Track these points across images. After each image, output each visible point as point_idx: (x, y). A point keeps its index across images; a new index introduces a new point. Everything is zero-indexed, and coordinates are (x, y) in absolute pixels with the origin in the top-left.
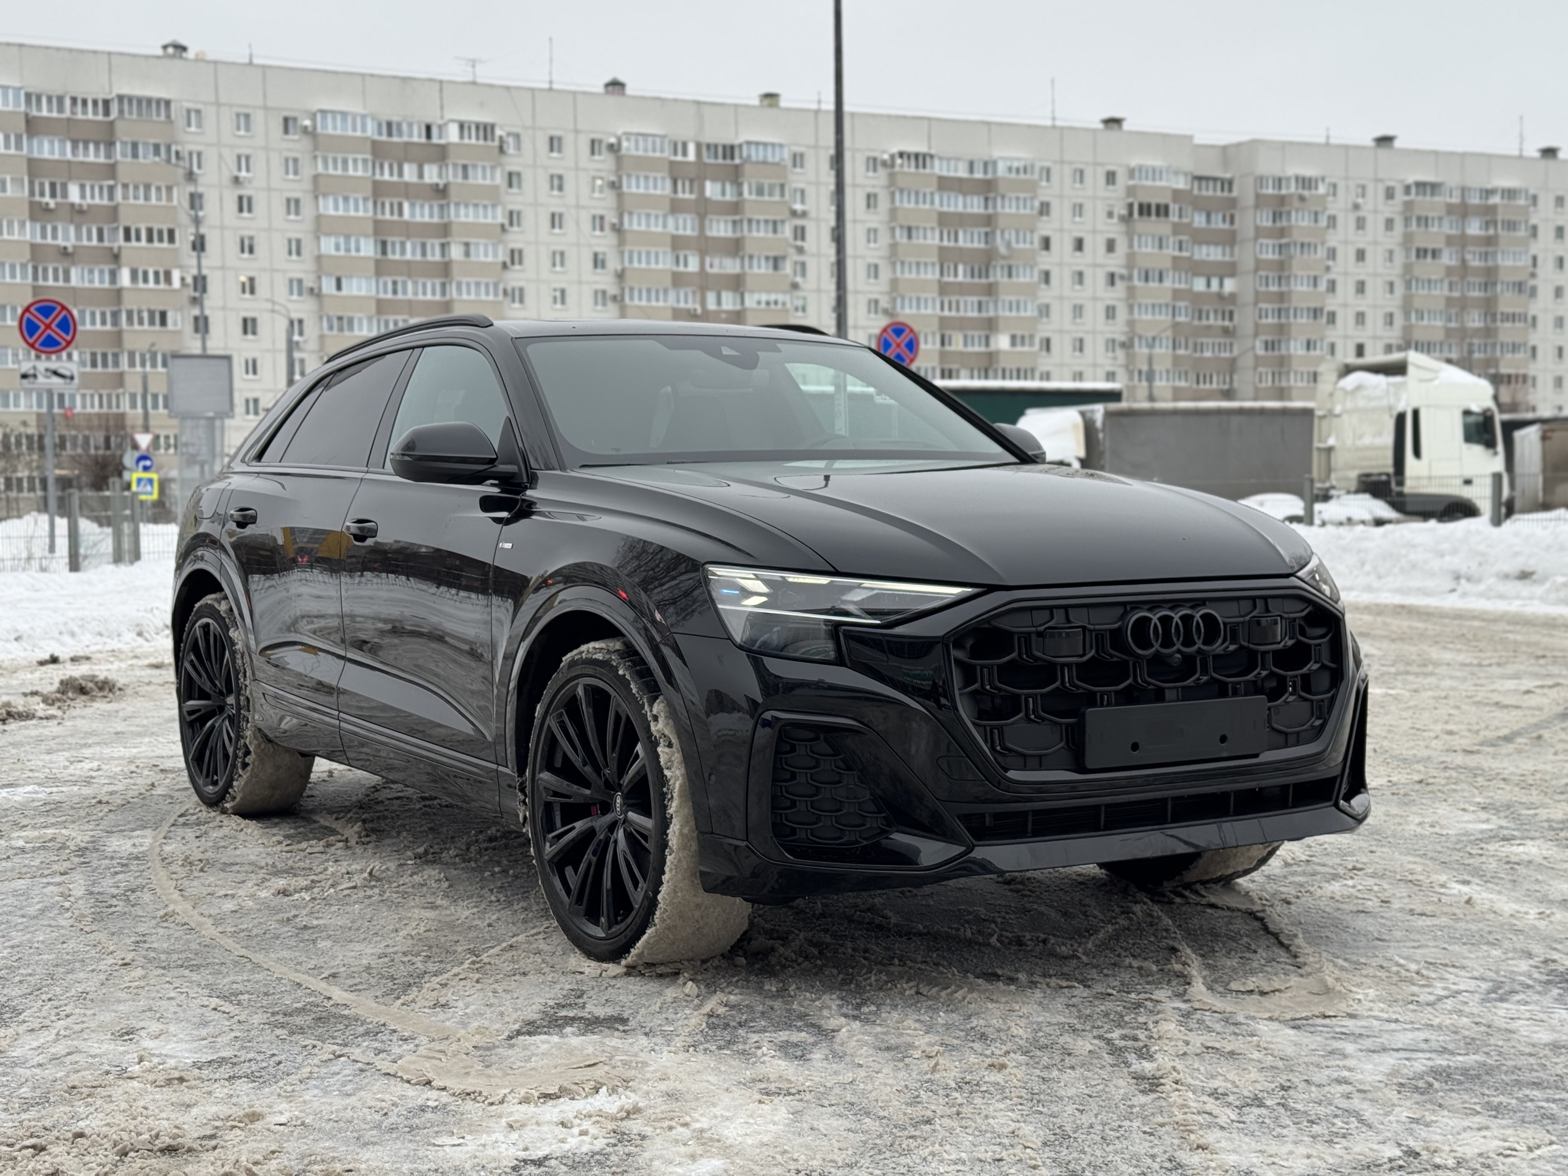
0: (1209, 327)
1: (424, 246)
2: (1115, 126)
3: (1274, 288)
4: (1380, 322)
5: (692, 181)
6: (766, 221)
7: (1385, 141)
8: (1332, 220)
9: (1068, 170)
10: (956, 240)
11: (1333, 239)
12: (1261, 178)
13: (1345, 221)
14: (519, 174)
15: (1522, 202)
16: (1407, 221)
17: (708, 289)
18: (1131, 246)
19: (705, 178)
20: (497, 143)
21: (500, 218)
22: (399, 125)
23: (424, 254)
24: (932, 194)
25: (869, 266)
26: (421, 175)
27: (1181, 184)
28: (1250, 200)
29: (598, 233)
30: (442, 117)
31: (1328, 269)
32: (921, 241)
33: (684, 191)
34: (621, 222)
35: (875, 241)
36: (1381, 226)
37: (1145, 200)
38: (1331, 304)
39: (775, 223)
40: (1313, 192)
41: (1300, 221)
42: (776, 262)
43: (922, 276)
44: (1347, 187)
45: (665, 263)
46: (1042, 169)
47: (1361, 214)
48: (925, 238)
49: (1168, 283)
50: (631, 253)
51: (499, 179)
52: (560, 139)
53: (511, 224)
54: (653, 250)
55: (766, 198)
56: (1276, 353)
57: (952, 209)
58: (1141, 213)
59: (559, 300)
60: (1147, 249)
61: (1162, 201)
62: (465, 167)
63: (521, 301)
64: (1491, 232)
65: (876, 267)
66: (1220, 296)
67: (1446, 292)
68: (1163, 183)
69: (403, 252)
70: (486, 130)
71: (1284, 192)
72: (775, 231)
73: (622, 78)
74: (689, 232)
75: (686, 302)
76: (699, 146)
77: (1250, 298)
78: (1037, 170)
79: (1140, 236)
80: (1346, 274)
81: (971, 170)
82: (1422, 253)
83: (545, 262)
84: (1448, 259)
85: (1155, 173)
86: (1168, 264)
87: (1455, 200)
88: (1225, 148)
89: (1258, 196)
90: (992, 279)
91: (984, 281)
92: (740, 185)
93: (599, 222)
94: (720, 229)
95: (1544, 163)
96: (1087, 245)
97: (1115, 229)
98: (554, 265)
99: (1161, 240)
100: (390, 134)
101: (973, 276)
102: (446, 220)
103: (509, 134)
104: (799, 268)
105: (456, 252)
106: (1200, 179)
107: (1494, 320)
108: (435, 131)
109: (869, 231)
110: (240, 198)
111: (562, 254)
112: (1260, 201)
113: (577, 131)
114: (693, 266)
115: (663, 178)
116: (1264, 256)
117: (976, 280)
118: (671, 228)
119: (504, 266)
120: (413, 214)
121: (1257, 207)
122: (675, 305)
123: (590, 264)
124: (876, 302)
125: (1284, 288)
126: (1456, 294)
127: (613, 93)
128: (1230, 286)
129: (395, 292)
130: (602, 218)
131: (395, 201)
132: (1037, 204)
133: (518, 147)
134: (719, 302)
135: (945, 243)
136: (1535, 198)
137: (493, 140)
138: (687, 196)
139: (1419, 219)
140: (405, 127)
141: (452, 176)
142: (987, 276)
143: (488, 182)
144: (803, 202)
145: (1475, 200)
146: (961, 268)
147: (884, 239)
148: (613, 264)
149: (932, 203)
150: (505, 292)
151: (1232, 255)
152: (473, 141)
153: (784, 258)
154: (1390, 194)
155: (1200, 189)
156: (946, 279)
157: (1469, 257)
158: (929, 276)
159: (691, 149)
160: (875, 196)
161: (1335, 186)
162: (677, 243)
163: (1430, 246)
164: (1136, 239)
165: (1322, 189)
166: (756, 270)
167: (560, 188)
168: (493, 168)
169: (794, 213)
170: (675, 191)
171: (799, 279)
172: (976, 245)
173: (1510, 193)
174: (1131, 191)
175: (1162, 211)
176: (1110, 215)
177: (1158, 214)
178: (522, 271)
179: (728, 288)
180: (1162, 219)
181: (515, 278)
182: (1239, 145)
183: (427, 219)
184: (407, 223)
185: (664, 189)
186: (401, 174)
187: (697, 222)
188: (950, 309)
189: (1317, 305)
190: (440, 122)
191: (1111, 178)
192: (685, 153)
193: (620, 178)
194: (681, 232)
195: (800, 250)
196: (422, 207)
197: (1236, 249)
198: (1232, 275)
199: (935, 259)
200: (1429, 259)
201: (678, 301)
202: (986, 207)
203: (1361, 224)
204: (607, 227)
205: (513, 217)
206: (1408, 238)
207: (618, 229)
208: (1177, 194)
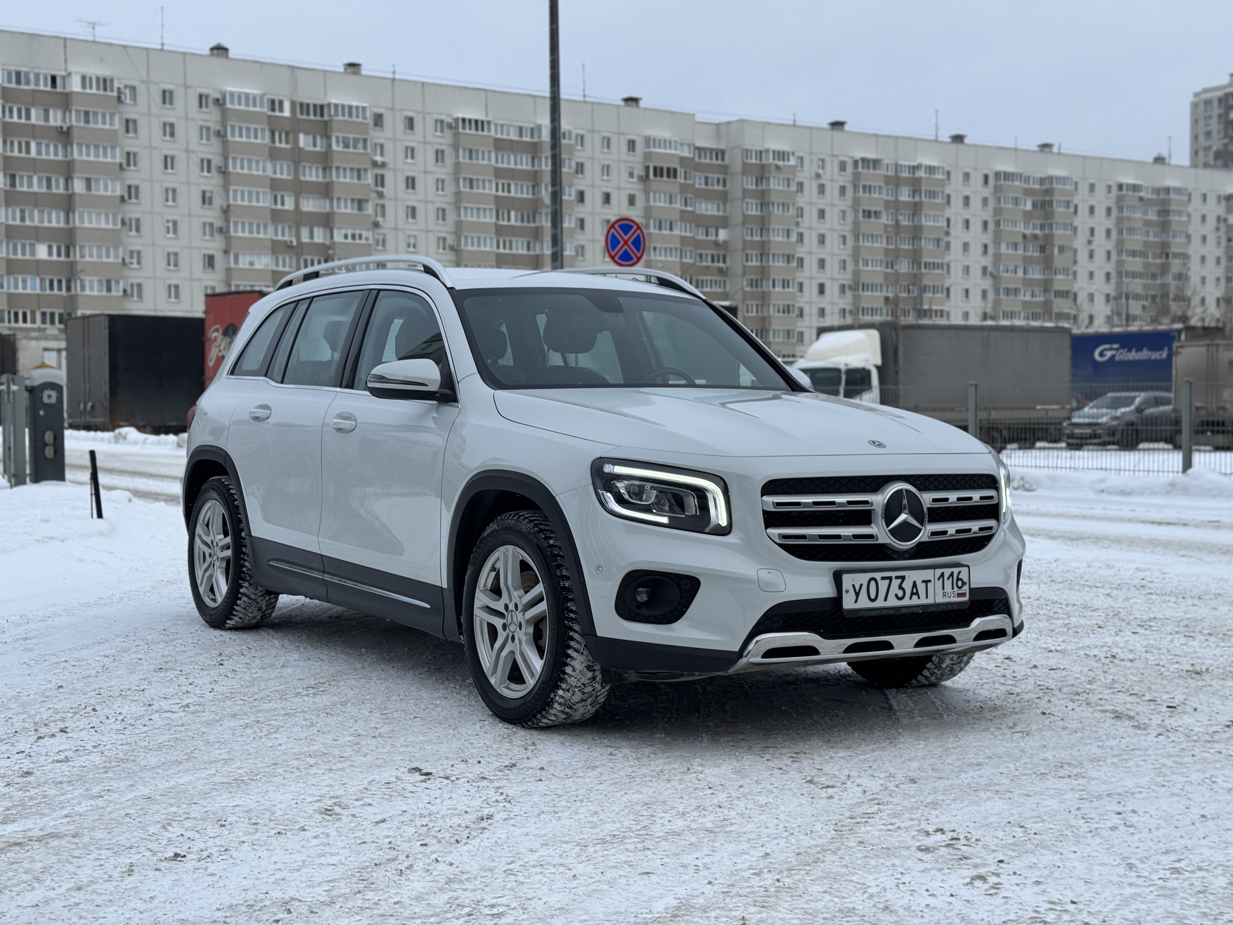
0: (708, 268)
1: (49, 180)
2: (634, 104)
3: (757, 238)
4: (836, 266)
5: (287, 134)
6: (352, 169)
7: (837, 125)
8: (801, 185)
9: (597, 138)
10: (509, 191)
11: (801, 201)
12: (747, 150)
13: (811, 188)
14: (135, 121)
15: (940, 176)
16: (855, 187)
17: (302, 224)
18: (648, 200)
19: (299, 132)
20: (115, 94)
21: (119, 159)
22: (27, 74)
23: (49, 186)
24: (489, 152)
25: (438, 209)
26: (47, 119)
27: (686, 153)
28: (739, 168)
29: (205, 174)
30: (66, 70)
31: (798, 224)
32: (481, 191)
33: (280, 142)
34: (226, 165)
35: (443, 190)
36: (837, 193)
37: (658, 164)
38: (800, 252)
39: (359, 171)
40: (786, 163)
41: (775, 185)
42: (360, 204)
43: (482, 220)
44: (811, 160)
45: (265, 202)
46: (577, 135)
47: (821, 181)
48: (484, 188)
49: (676, 232)
50: (235, 191)
51: (118, 125)
52: (171, 92)
53: (128, 164)
54: (255, 189)
55: (351, 150)
56: (759, 289)
57: (505, 166)
58: (655, 175)
59: (171, 230)
60: (660, 203)
61: (672, 166)
62: (87, 113)
63: (138, 230)
64: (917, 199)
65: (444, 210)
66: (716, 244)
67: (884, 245)
68: (672, 152)
69: (30, 185)
70: (105, 83)
71: (764, 162)
72: (359, 178)
73: (225, 44)
74: (285, 176)
75: (283, 235)
76: (293, 104)
77: (740, 246)
78: (573, 136)
79: (655, 193)
80: (810, 228)
81: (521, 135)
82: (868, 214)
83: (159, 198)
84: (885, 219)
85: (667, 143)
86: (677, 216)
87: (891, 173)
88: (718, 125)
89: (744, 165)
90: (538, 224)
91: (532, 225)
92: (329, 138)
93: (205, 164)
94: (313, 175)
95: (954, 147)
96: (614, 199)
97: (634, 187)
98: (167, 200)
99: (671, 196)
100: (18, 82)
101: (522, 221)
102: (69, 158)
103: (126, 87)
104: (379, 209)
105: (78, 187)
106: (699, 149)
107: (919, 268)
108: (59, 81)
109: (438, 180)
111: (174, 191)
112: (746, 168)
113: (187, 87)
114: (289, 204)
115: (263, 130)
116: (749, 213)
117: (525, 224)
118: (269, 172)
119: (122, 199)
120: (39, 153)
121: (744, 173)
122: (274, 238)
123: (200, 200)
124: (444, 239)
125: (765, 238)
126: (892, 247)
127: (218, 55)
128: (723, 235)
129: (23, 219)
130: (209, 161)
131: (23, 140)
132: (573, 164)
133: (134, 98)
134: (312, 236)
135: (500, 193)
136: (948, 173)
137: (112, 90)
138: (283, 145)
139: (864, 187)
140: (32, 76)
141: (74, 120)
142: (534, 221)
143: (107, 126)
144: (382, 154)
145: (905, 174)
146: (513, 214)
147: (450, 188)
148: (218, 202)
149: (489, 160)
150: (123, 222)
151: (724, 211)
152: (94, 91)
153: (367, 201)
154: (843, 166)
155: (700, 157)
156: (501, 222)
157: (901, 218)
158: (488, 220)
159: (287, 106)
160: (443, 152)
161: (802, 159)
162: (275, 185)
163: (873, 209)
164: (652, 195)
165: (792, 162)
166: (343, 210)
167: (172, 134)
168: (112, 115)
169: (375, 164)
170: (273, 141)
171: (380, 219)
172: (525, 196)
173: (931, 169)
174: (648, 156)
175: (672, 173)
176: (631, 175)
177: (668, 176)
178: (139, 204)
179: (319, 225)
180: (672, 180)
181: (132, 211)
182: (729, 123)
183: (52, 157)
184: (34, 160)
185: (264, 139)
186: (28, 117)
187: (292, 168)
188: (504, 248)
189: (791, 252)
190: (63, 73)
191: (632, 145)
192: (281, 110)
193: (225, 127)
194: (279, 176)
195: (381, 195)
196: (48, 146)
197: (728, 205)
198: (725, 227)
199: (493, 207)
200: (873, 220)
201: (276, 234)
202: (533, 165)
203: (822, 189)
204: (213, 169)
205: (130, 158)
206: (856, 202)
207: (223, 172)
208: (683, 160)
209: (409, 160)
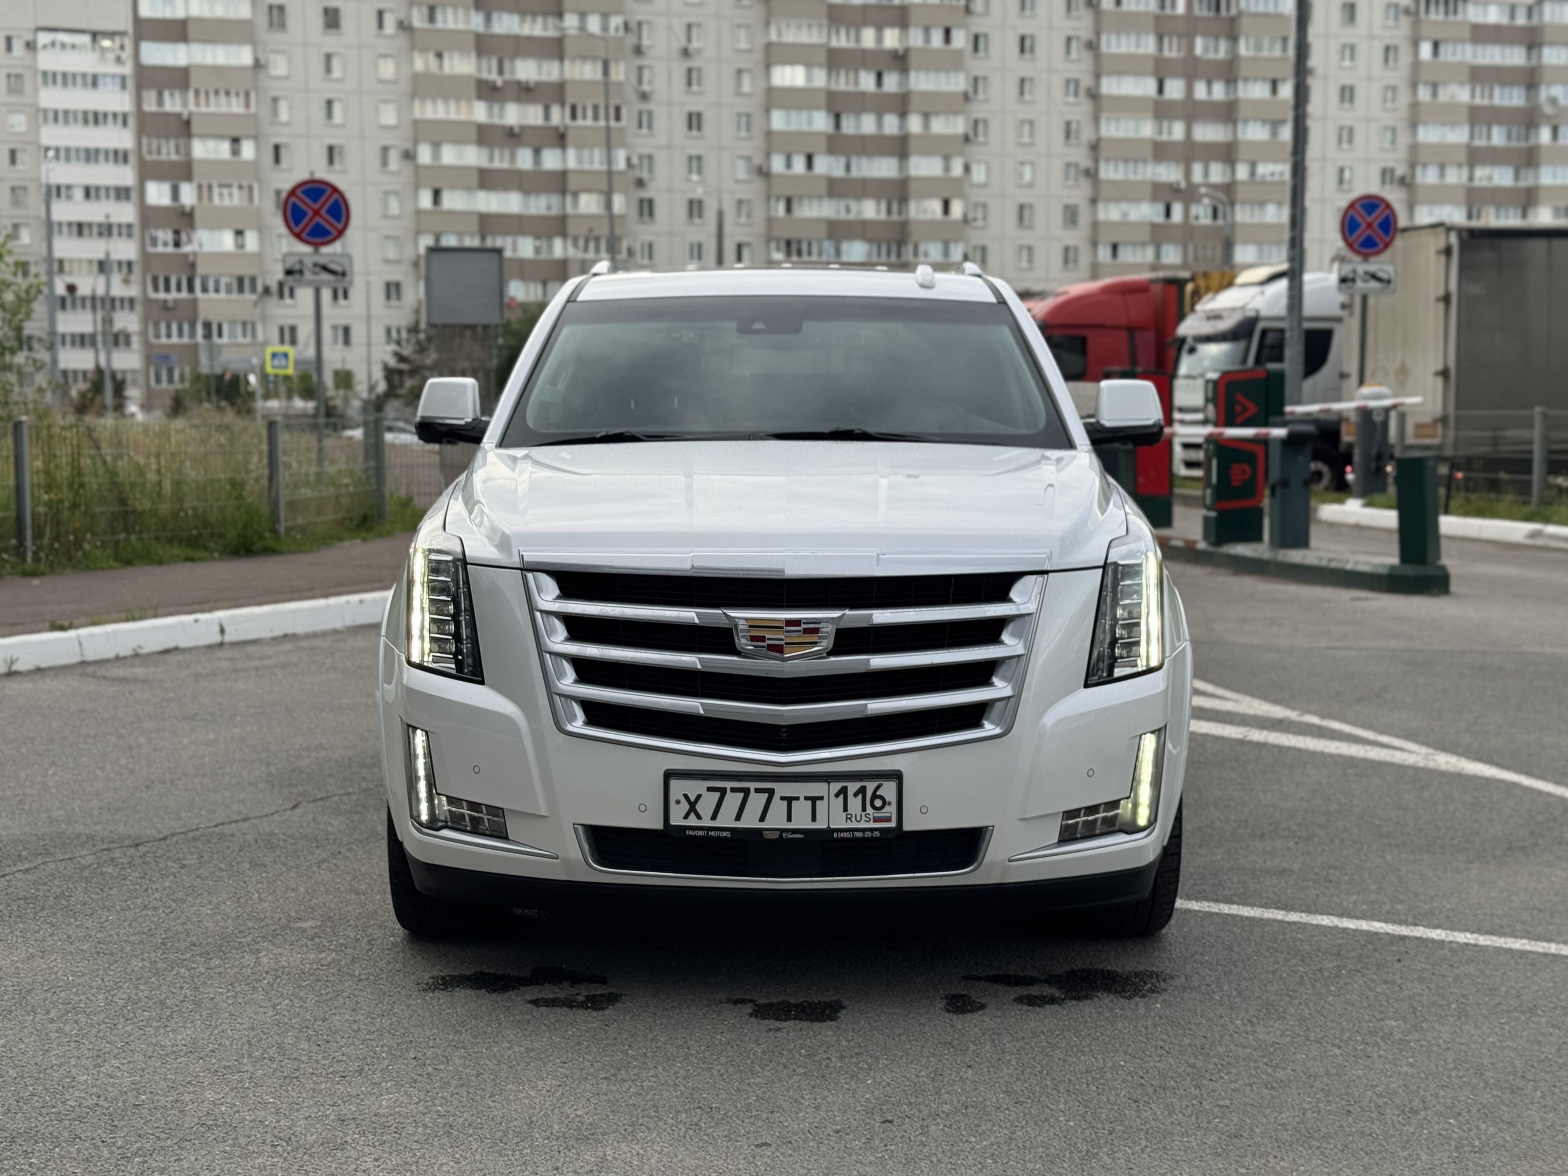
5: (1180, 37)
10: (1491, 97)
14: (985, 37)
17: (1194, 159)
19: (1195, 34)
21: (964, 85)
23: (880, 127)
24: (1464, 44)
25: (1384, 129)
26: (880, 40)
29: (1071, 99)
32: (1448, 98)
33: (1170, 49)
34: (1098, 86)
35: (1394, 100)
39: (1274, 82)
42: (1275, 127)
43: (1449, 138)
45: (1146, 131)
48: (1453, 95)
50: (1108, 119)
51: (965, 41)
53: (976, 91)
54: (1133, 116)
55: (1265, 54)
57: (1487, 62)
62: (927, 30)
63: (985, 176)
65: (1394, 130)
69: (858, 125)
72: (1274, 92)
74: (1174, 96)
75: (1168, 174)
81: (1512, 16)
83: (1012, 133)
90: (1533, 141)
91: (1523, 144)
92: (1235, 40)
93: (1071, 85)
98: (1022, 136)
101: (1509, 139)
102: (905, 89)
105: (915, 124)
109: (1386, 88)
110: (690, 71)
111: (1031, 123)
114: (1178, 134)
115: (1147, 35)
117: (1514, 144)
119: (967, 139)
122: (1156, 178)
123: (1062, 135)
124: (1391, 171)
129: (848, 170)
130: (1077, 82)
131: (851, 69)
134: (1206, 174)
135: (1478, 101)
138: (1174, 54)
141: (913, 40)
142: (1527, 138)
143: (952, 45)
146: (1495, 130)
147: (1404, 98)
149: (1463, 54)
156: (1477, 143)
158: (1457, 139)
160: (1396, 48)
162: (1161, 109)
166: (1250, 135)
170: (1160, 47)
172: (1515, 103)
178: (987, 142)
179: (1216, 159)
181: (978, 151)
183: (885, 88)
184: (863, 95)
185: (1148, 46)
186: (858, 39)
187: (1185, 84)
188: (1480, 178)
193: (1098, 36)
194: (1165, 96)
199: (1466, 120)
201: (1159, 173)
202: (1529, 58)
204: (1082, 92)
205: (978, 83)
207: (1094, 95)
209: (1347, 63)
